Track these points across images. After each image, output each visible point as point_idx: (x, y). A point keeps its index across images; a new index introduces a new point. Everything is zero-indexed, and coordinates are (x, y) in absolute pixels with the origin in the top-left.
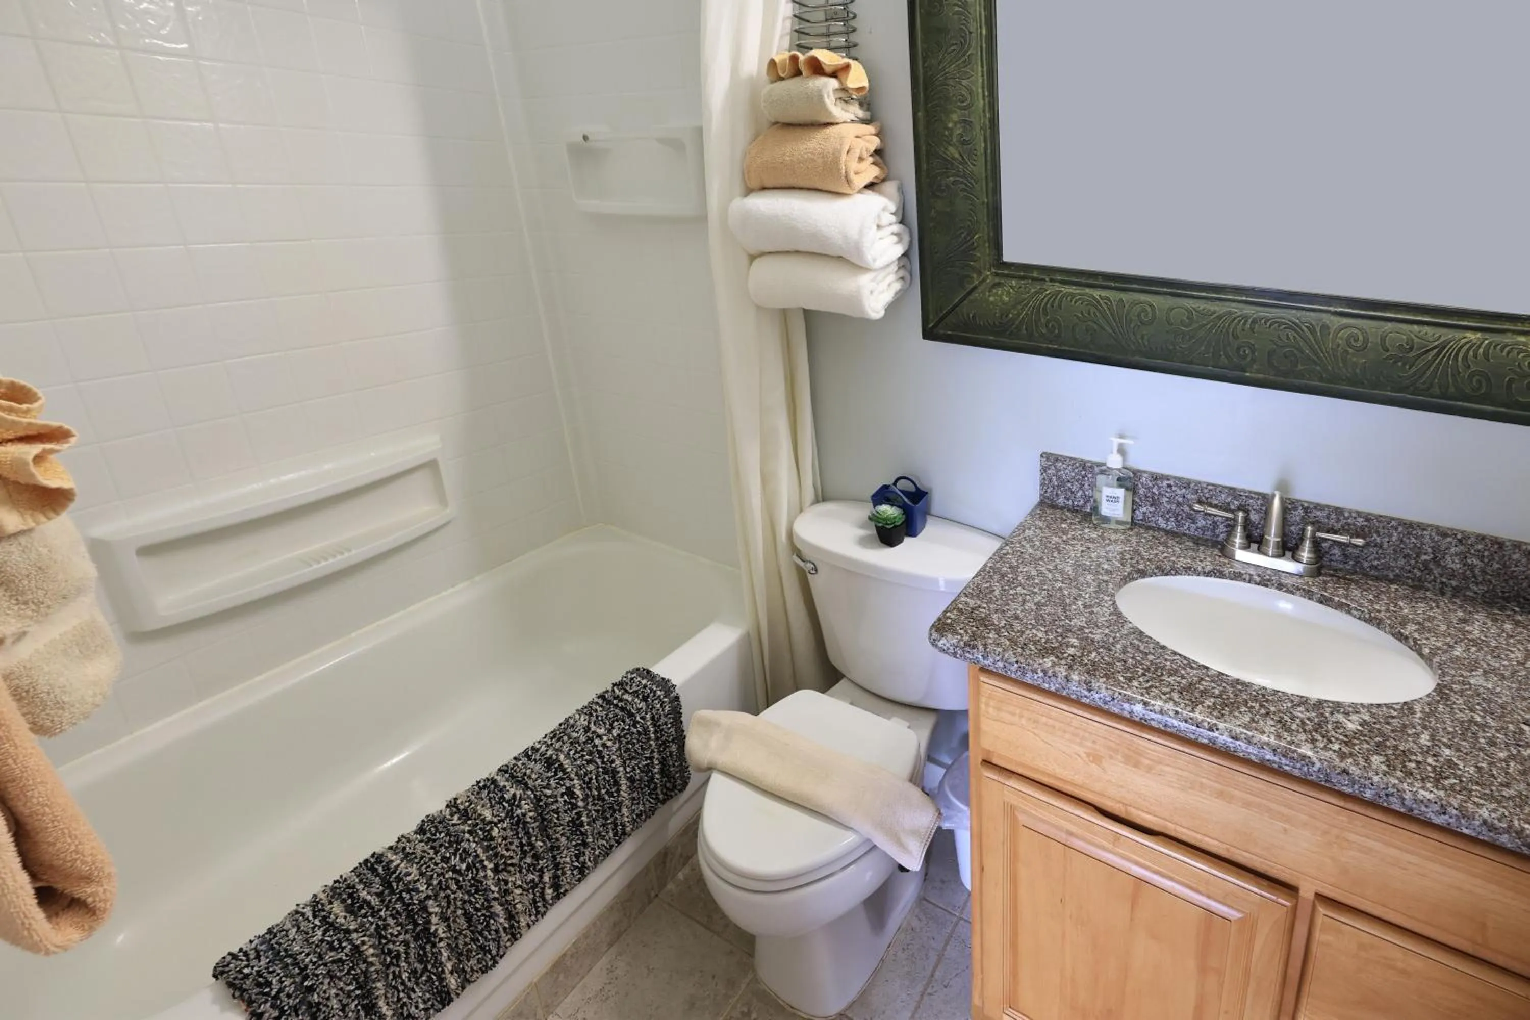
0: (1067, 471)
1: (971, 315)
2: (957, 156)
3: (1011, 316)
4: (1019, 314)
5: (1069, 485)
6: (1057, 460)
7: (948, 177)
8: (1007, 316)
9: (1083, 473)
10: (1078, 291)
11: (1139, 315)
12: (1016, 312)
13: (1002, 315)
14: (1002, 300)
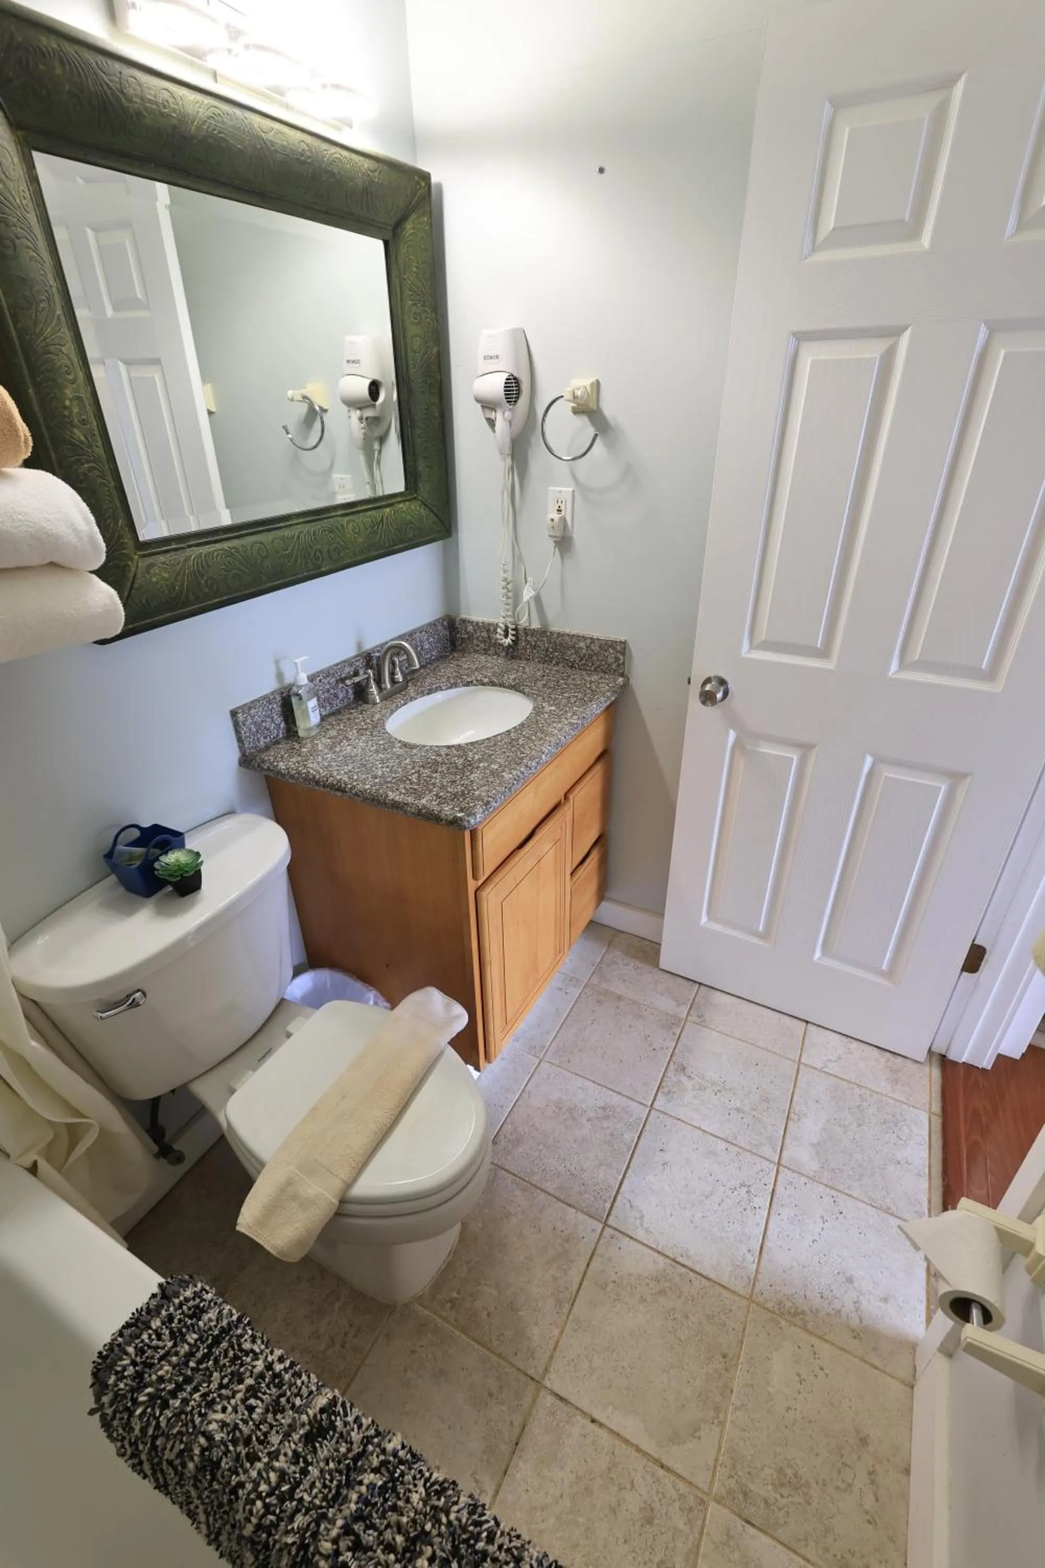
0: (260, 713)
1: (144, 601)
2: (83, 438)
3: (177, 588)
4: (182, 585)
5: (264, 724)
6: (250, 709)
7: (83, 464)
8: (174, 589)
9: (270, 706)
10: (212, 549)
11: (259, 553)
12: (179, 583)
13: (170, 591)
14: (163, 578)
